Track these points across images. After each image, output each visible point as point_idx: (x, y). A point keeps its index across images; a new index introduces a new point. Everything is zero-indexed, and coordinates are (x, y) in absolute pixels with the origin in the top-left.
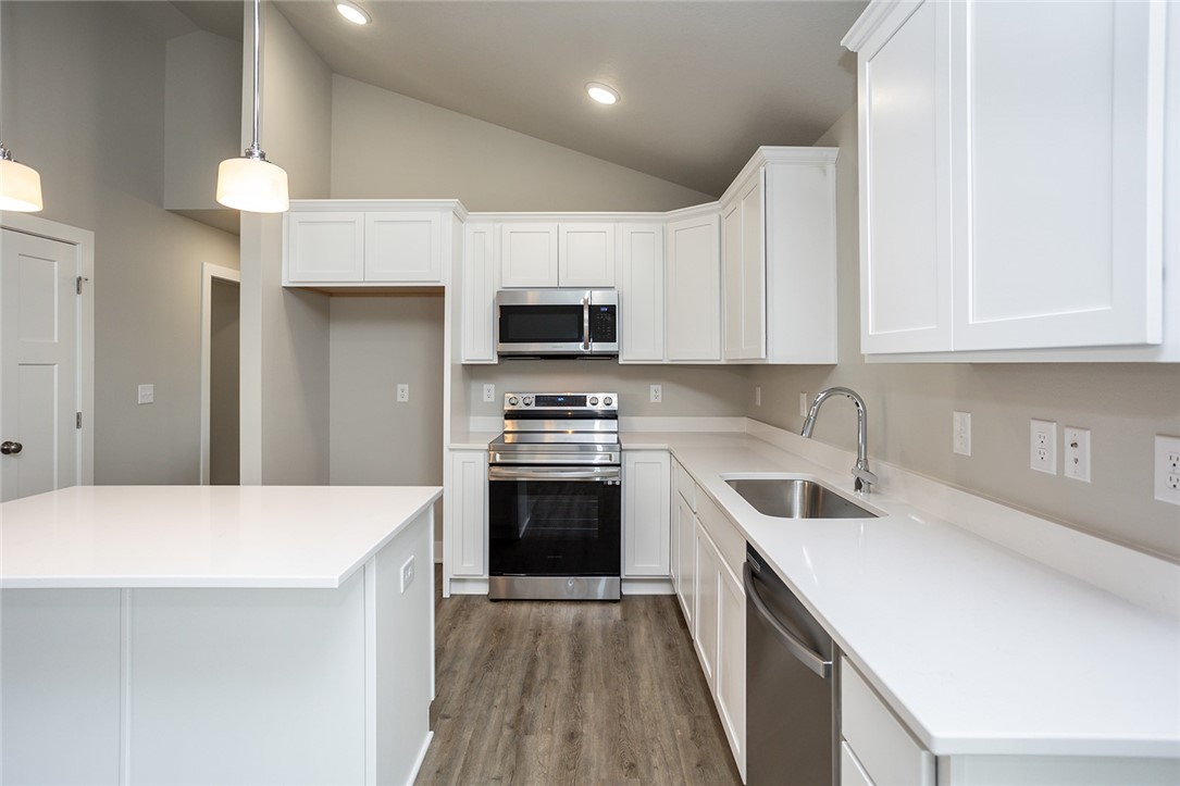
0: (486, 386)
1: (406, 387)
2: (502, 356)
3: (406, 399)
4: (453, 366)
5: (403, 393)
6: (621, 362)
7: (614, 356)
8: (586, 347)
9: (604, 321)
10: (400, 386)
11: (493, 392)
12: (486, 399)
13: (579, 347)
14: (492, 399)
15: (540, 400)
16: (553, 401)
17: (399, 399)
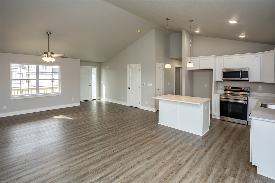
0: (221, 85)
1: (206, 84)
2: (223, 80)
3: (206, 86)
4: (214, 82)
5: (206, 85)
6: (249, 82)
7: (248, 81)
8: (241, 79)
9: (245, 74)
10: (205, 84)
11: (222, 86)
12: (221, 87)
13: (240, 79)
14: (222, 87)
15: (232, 88)
16: (234, 88)
17: (205, 86)
